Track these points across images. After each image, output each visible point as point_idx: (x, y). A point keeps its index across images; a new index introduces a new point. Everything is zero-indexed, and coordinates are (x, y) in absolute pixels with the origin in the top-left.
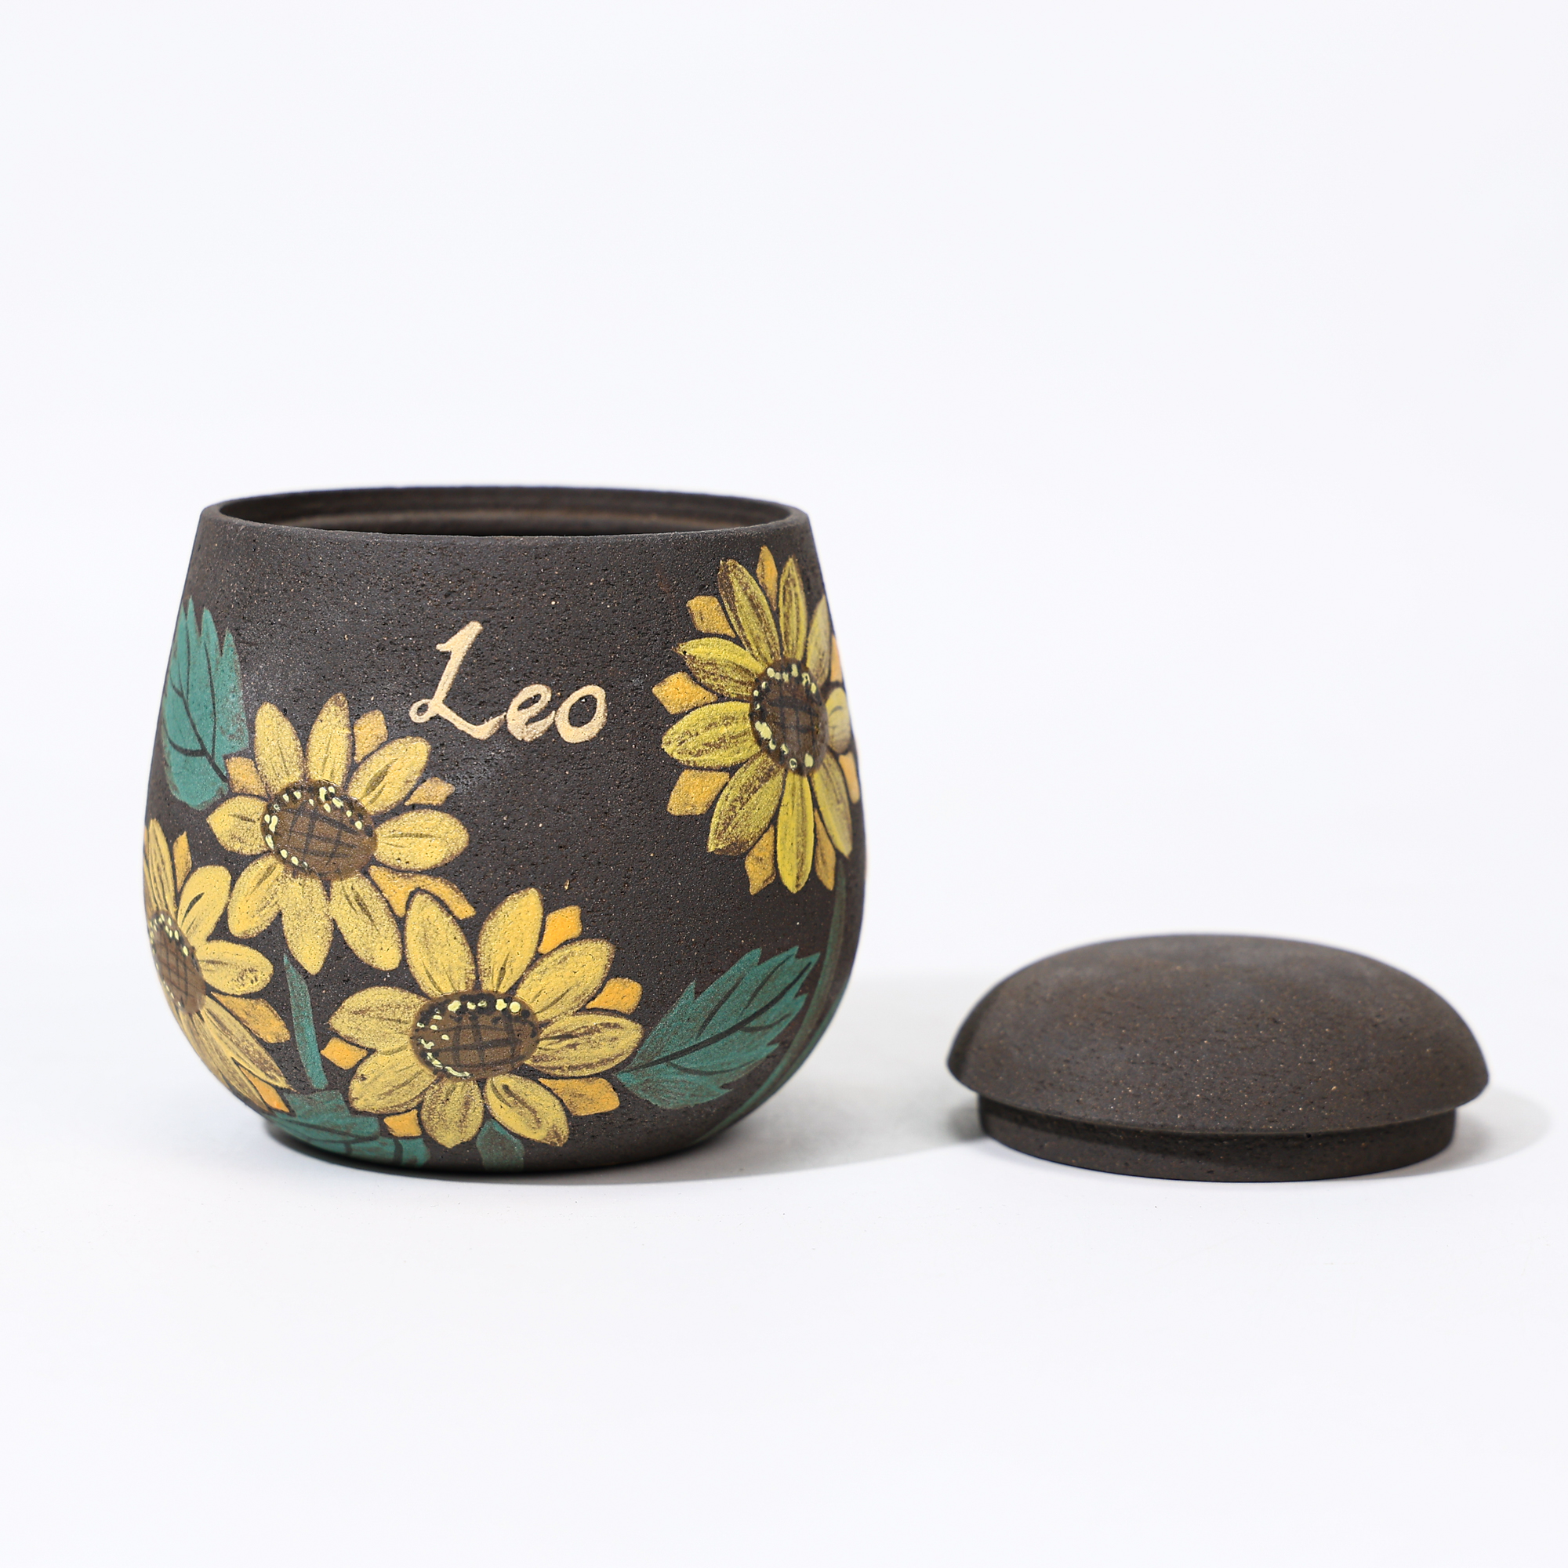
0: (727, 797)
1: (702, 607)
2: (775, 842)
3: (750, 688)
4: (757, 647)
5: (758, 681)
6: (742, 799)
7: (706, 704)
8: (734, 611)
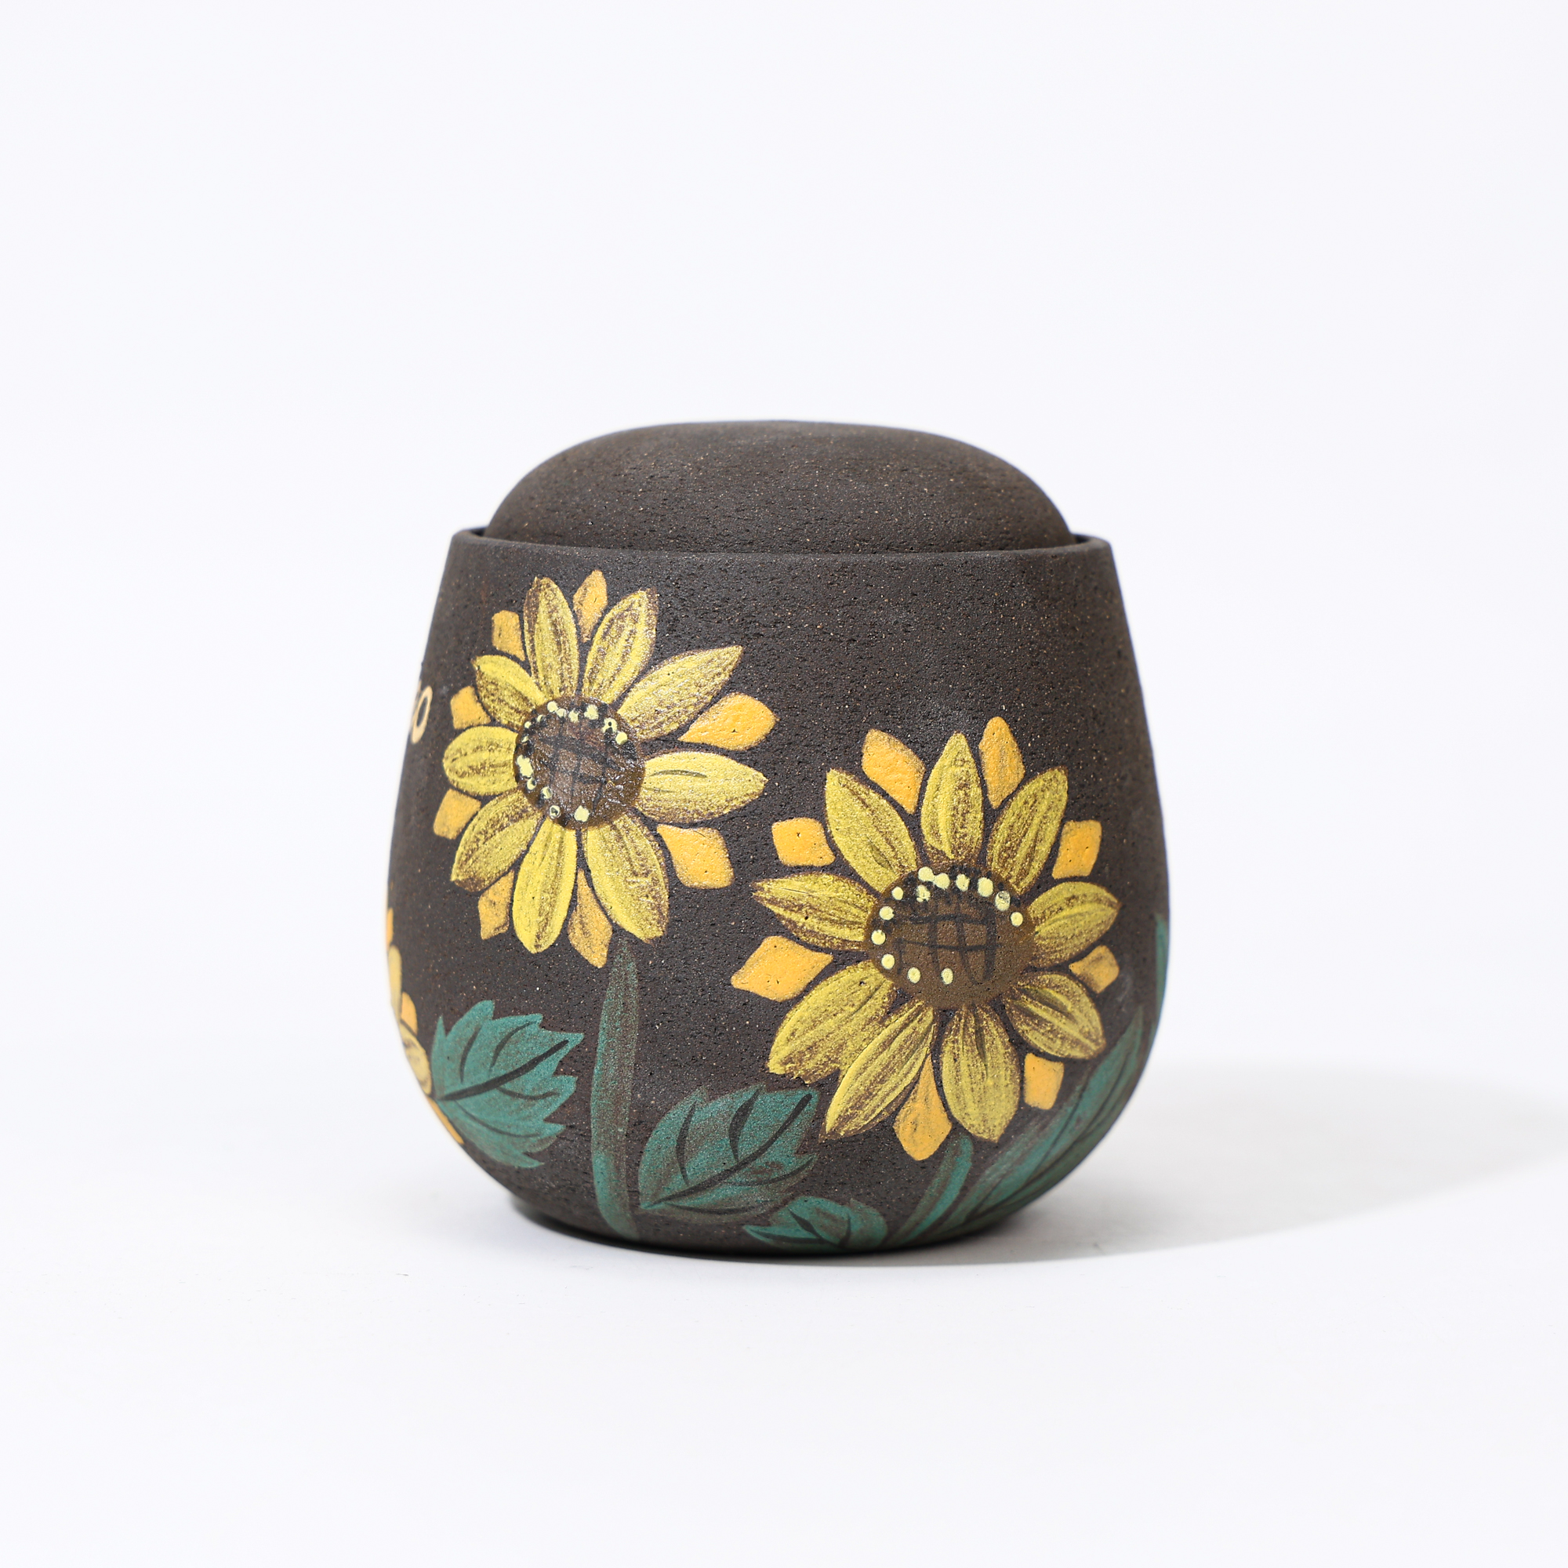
0: (474, 827)
1: (505, 622)
2: (513, 889)
3: (523, 717)
4: (545, 677)
5: (535, 712)
6: (487, 833)
7: (479, 725)
8: (532, 632)
